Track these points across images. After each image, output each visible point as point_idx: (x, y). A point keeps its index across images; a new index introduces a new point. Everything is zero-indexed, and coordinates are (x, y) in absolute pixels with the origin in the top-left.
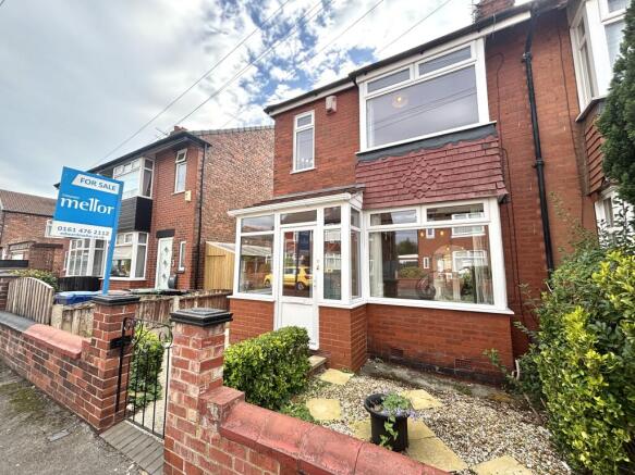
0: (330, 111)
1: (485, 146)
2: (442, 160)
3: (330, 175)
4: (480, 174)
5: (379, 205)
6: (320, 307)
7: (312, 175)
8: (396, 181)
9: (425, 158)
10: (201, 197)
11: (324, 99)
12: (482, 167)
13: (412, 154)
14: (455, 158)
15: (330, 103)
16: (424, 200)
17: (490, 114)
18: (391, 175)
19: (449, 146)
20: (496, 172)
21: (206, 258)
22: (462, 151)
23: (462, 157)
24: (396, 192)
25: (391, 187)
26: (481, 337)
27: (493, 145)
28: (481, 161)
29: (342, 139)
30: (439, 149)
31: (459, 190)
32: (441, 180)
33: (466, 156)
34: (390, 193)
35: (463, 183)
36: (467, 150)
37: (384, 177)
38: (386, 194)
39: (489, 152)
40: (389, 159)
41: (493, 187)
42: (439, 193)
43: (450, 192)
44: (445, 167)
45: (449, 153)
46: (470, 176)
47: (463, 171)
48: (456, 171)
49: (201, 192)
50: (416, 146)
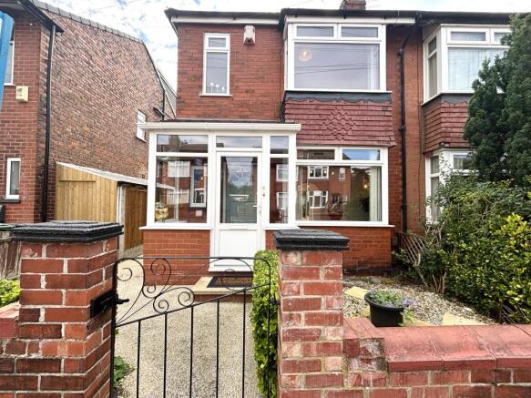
0: (249, 41)
1: (385, 109)
2: (356, 113)
3: (248, 106)
4: (381, 129)
5: (306, 142)
6: (267, 231)
7: (226, 102)
8: (321, 123)
9: (344, 108)
10: (48, 99)
11: (243, 26)
12: (382, 124)
13: (334, 103)
14: (365, 113)
15: (249, 33)
16: (343, 142)
17: (387, 86)
18: (317, 117)
19: (362, 103)
20: (390, 129)
21: (58, 184)
22: (371, 108)
23: (370, 113)
24: (321, 132)
25: (317, 127)
26: (374, 243)
27: (390, 109)
28: (381, 119)
29: (260, 73)
30: (355, 103)
31: (367, 138)
32: (355, 128)
33: (373, 113)
34: (317, 132)
35: (369, 133)
36: (373, 108)
37: (311, 117)
38: (313, 132)
39: (387, 114)
40: (316, 102)
41: (388, 139)
42: (354, 138)
43: (361, 138)
44: (358, 118)
45: (362, 108)
46: (374, 128)
47: (370, 123)
48: (366, 123)
49: (47, 92)
50: (338, 97)
